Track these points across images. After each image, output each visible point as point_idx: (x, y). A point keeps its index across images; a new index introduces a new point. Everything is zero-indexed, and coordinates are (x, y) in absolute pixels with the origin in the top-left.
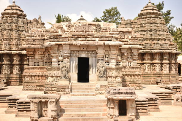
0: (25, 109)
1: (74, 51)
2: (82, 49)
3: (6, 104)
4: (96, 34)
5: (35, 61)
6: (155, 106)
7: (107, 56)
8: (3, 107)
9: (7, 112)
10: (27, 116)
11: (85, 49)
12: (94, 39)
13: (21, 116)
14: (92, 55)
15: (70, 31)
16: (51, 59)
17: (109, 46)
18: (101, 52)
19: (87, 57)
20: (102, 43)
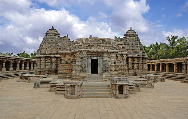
0: (61, 90)
1: (89, 55)
2: (94, 54)
3: (49, 86)
4: (103, 45)
5: (66, 61)
6: (138, 88)
7: (109, 58)
8: (47, 88)
9: (50, 91)
10: (62, 94)
11: (96, 54)
12: (101, 48)
13: (58, 94)
14: (100, 58)
15: (87, 43)
16: (75, 60)
17: (111, 53)
18: (105, 56)
19: (97, 59)
20: (106, 50)
